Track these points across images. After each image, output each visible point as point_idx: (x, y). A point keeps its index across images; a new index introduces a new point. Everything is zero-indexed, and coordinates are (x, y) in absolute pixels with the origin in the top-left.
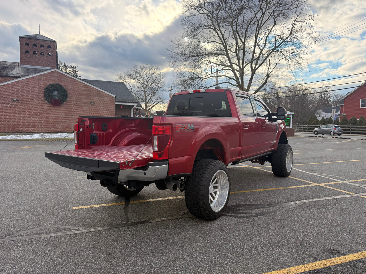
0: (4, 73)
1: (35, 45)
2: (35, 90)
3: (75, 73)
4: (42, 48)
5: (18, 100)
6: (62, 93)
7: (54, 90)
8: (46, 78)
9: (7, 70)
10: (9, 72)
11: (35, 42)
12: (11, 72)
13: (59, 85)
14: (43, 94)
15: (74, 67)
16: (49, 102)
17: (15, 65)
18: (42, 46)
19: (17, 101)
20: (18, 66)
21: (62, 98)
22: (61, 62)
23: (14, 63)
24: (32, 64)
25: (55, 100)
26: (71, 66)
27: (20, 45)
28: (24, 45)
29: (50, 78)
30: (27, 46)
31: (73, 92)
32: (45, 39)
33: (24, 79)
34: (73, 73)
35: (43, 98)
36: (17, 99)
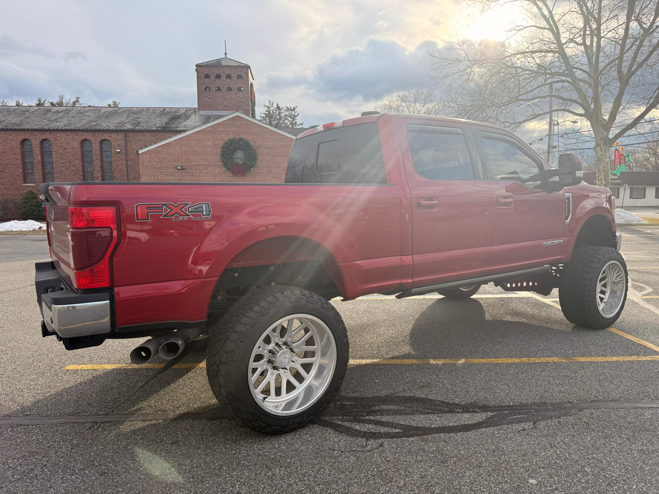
0: (173, 126)
1: (218, 76)
2: (208, 150)
3: (294, 119)
4: (229, 80)
5: (184, 168)
6: (248, 153)
7: (236, 149)
8: (224, 129)
9: (179, 121)
10: (180, 123)
11: (217, 71)
12: (183, 124)
13: (243, 140)
14: (220, 157)
15: (293, 109)
16: (228, 169)
17: (192, 111)
18: (229, 77)
19: (182, 169)
20: (195, 114)
21: (248, 162)
22: (271, 102)
23: (190, 109)
24: (214, 109)
25: (237, 165)
26: (288, 108)
27: (198, 78)
28: (203, 77)
29: (229, 129)
30: (207, 79)
31: (266, 150)
32: (233, 64)
33: (191, 134)
34: (291, 120)
35: (220, 164)
36: (182, 167)
